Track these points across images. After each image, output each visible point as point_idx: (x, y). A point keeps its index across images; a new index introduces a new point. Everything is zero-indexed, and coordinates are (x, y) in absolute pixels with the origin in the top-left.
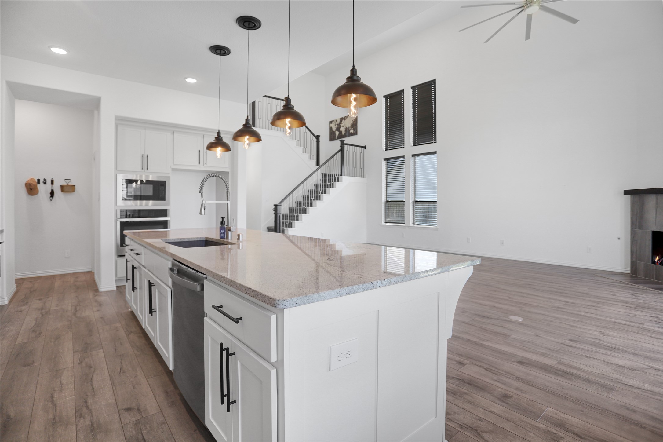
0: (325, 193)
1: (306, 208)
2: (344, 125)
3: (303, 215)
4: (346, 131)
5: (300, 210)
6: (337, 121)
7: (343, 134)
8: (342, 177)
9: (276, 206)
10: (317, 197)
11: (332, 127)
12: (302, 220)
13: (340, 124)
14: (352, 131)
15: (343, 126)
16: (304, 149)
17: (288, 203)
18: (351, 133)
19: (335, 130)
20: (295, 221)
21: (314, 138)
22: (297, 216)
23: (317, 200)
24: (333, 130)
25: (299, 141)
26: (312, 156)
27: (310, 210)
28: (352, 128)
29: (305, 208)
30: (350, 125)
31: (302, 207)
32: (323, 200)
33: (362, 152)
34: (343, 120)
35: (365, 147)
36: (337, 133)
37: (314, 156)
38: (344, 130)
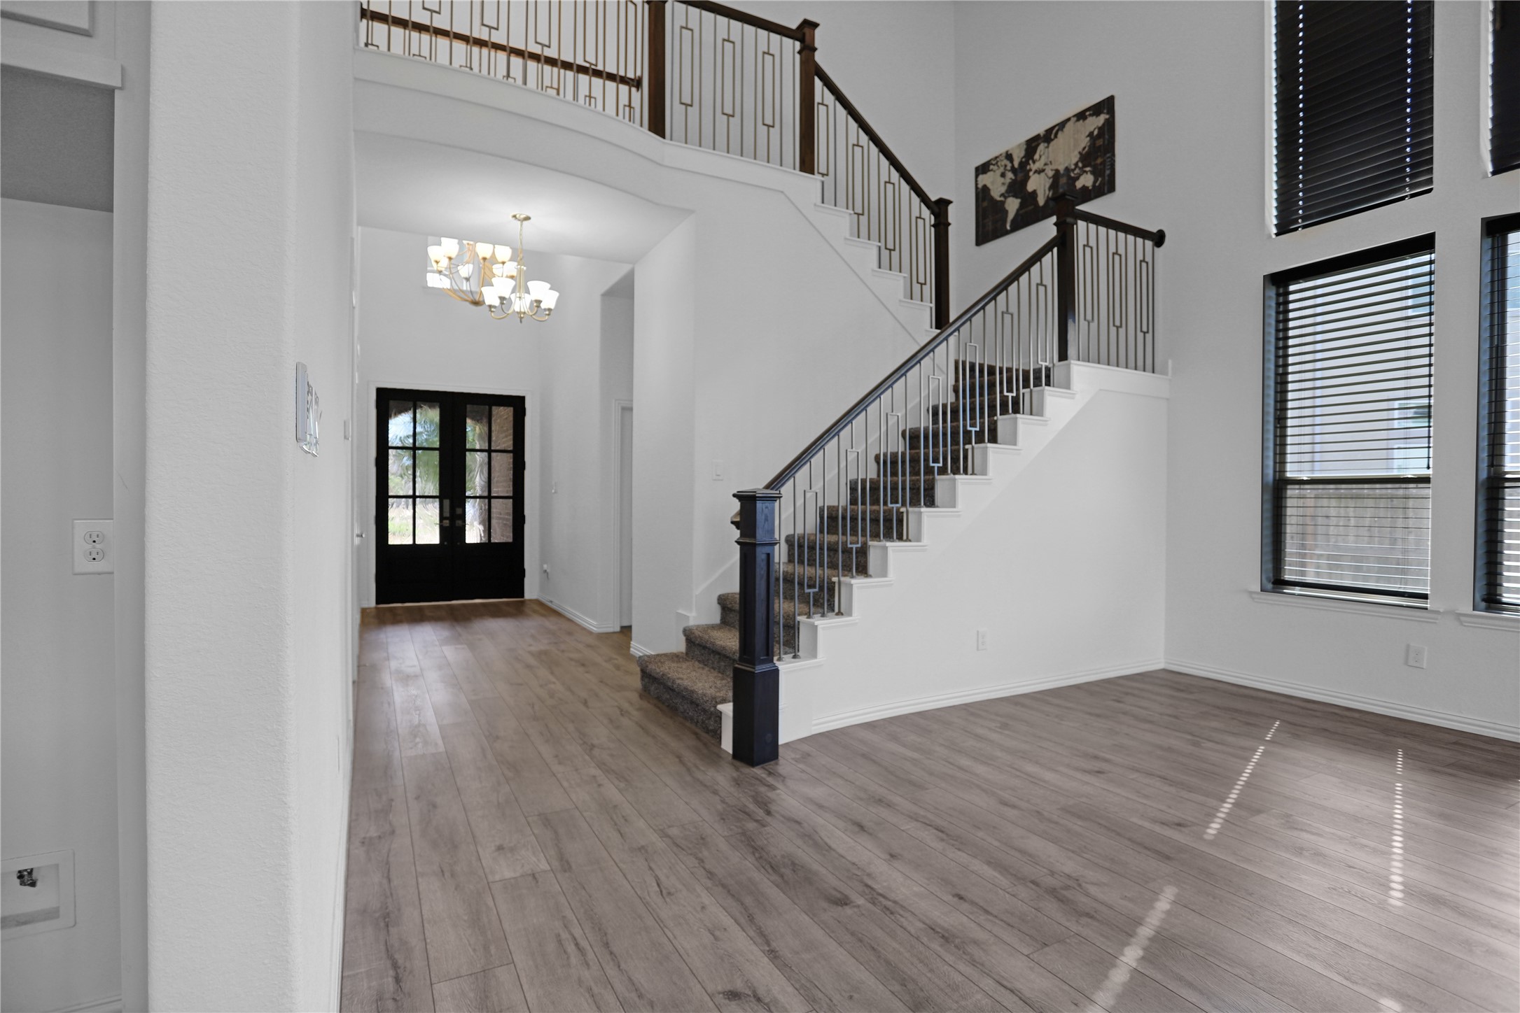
0: (993, 439)
1: (903, 509)
2: (1046, 164)
3: (893, 546)
4: (1054, 186)
5: (875, 521)
6: (1009, 157)
7: (1041, 201)
8: (1069, 366)
9: (748, 501)
10: (955, 460)
11: (989, 185)
12: (884, 573)
13: (1023, 165)
14: (1086, 180)
15: (1039, 172)
16: (885, 253)
17: (817, 487)
18: (1084, 188)
19: (1002, 195)
20: (853, 581)
21: (926, 213)
22: (863, 552)
23: (956, 471)
24: (992, 199)
25: (864, 219)
26: (917, 287)
27: (927, 519)
28: (1084, 166)
29: (898, 509)
30: (1075, 158)
31: (885, 503)
32: (984, 472)
33: (1149, 259)
34: (1042, 146)
35: (1159, 239)
36: (1013, 205)
37: (926, 289)
38: (1048, 182)
